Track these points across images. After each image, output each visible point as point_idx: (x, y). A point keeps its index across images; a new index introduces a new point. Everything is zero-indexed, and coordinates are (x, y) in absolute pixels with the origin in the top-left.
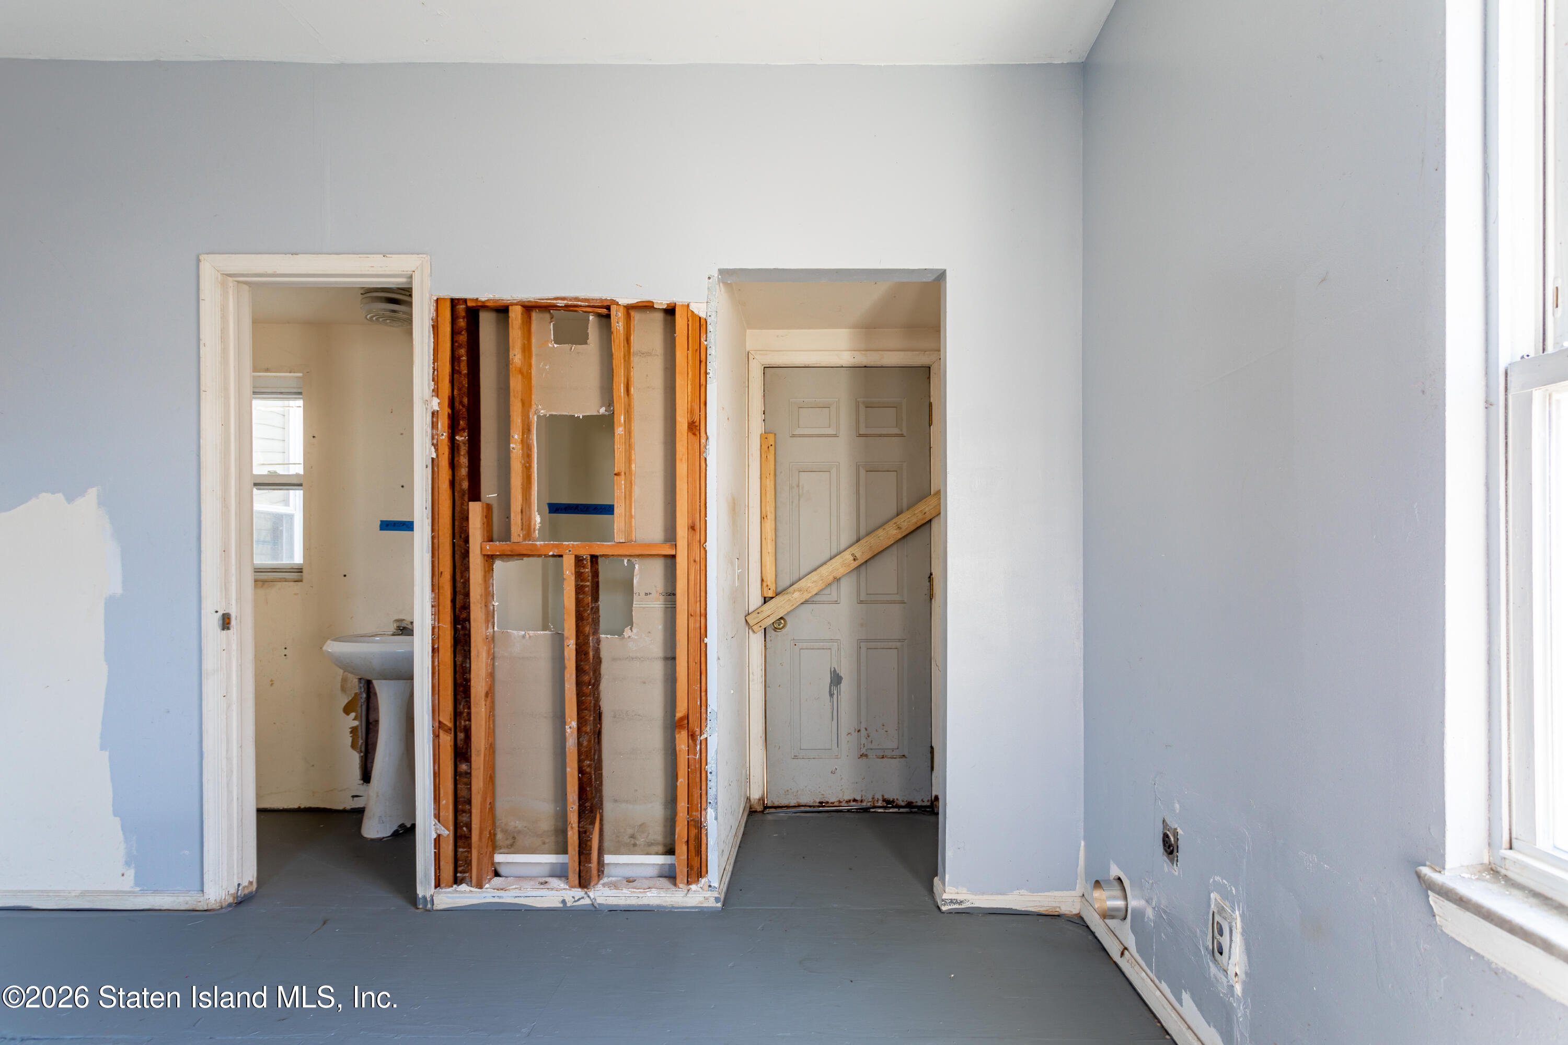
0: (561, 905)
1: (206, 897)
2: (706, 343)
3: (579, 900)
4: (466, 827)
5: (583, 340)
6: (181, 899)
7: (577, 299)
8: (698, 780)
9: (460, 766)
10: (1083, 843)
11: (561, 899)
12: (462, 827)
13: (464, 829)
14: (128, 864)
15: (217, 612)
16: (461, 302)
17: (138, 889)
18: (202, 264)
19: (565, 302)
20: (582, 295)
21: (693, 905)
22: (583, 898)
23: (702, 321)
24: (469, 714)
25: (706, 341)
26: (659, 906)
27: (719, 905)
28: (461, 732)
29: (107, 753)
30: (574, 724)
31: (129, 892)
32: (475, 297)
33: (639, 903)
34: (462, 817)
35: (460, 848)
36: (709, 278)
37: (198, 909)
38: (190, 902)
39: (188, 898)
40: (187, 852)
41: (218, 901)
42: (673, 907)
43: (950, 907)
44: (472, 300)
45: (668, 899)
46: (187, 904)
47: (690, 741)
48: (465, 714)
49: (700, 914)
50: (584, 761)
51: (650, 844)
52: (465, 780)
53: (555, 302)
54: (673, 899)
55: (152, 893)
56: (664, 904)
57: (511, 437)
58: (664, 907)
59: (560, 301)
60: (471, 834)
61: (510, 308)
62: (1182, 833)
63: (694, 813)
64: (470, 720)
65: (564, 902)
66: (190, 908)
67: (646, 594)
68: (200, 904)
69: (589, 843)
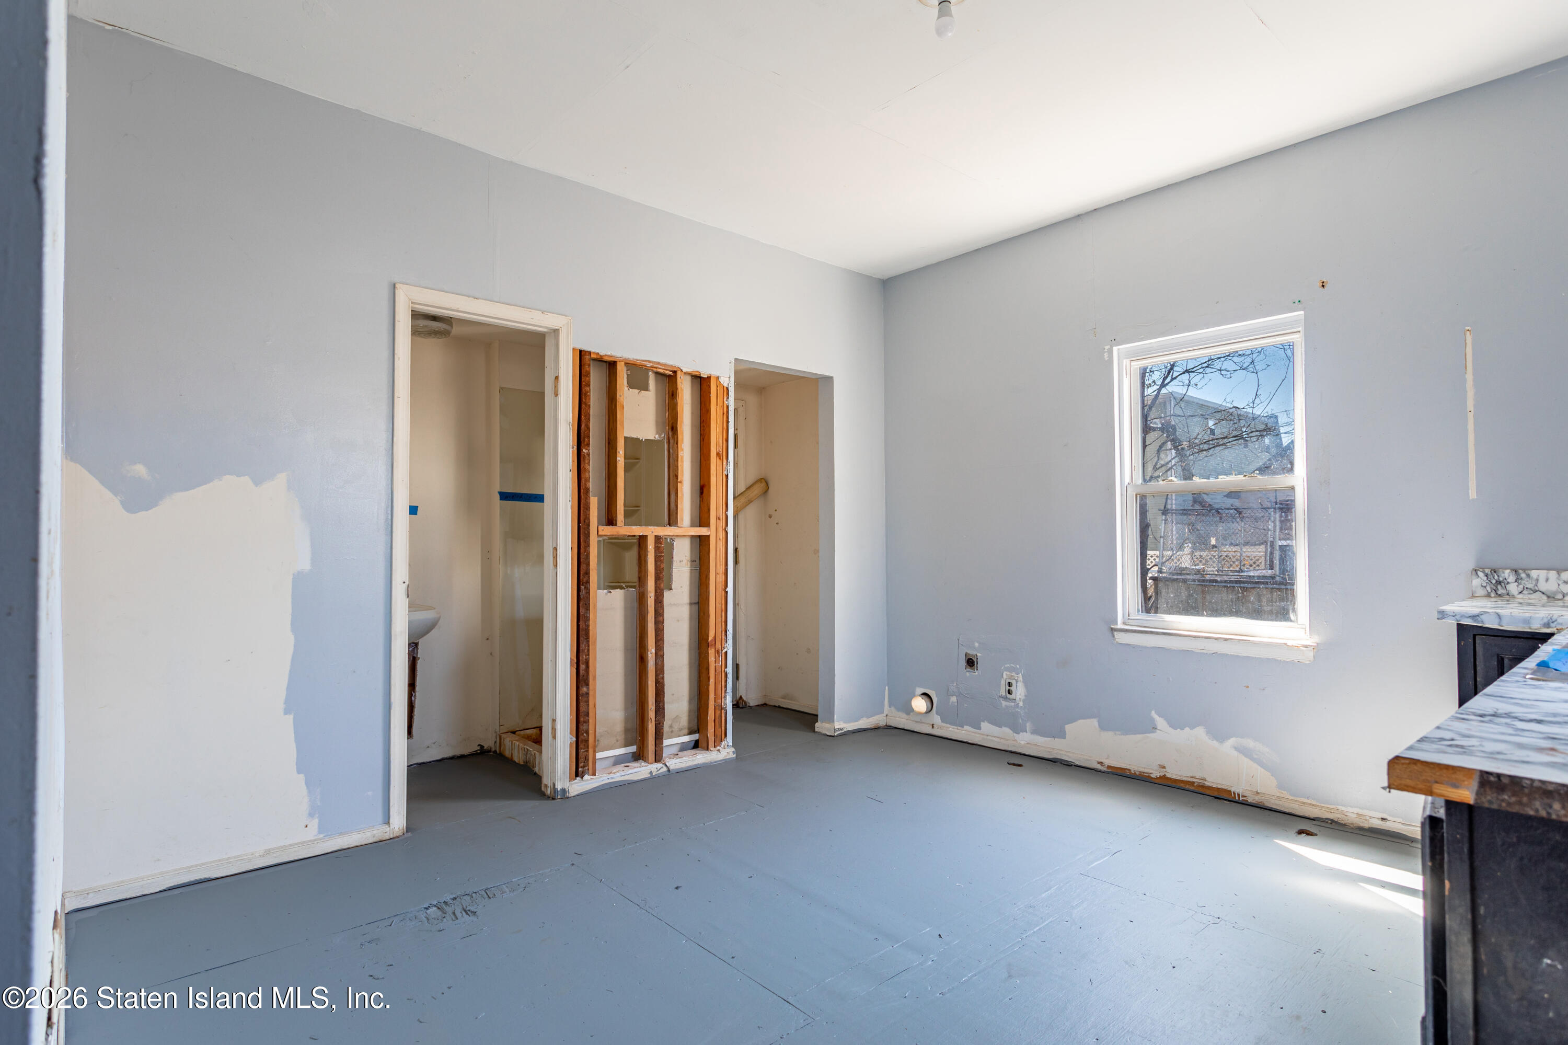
0: (649, 776)
1: (392, 826)
2: (727, 402)
3: (660, 769)
4: (586, 733)
5: (646, 388)
6: (369, 834)
7: (659, 363)
8: (720, 679)
9: (582, 689)
10: (887, 688)
11: (650, 771)
12: (583, 734)
13: (585, 734)
14: (311, 815)
15: (404, 582)
16: (587, 353)
17: (322, 836)
18: (397, 292)
19: (651, 364)
20: (662, 361)
21: (722, 759)
22: (662, 767)
23: (725, 389)
24: (588, 650)
25: (727, 401)
26: (704, 764)
27: (735, 756)
28: (583, 664)
29: (292, 717)
30: (653, 651)
31: (315, 840)
32: (597, 351)
33: (694, 764)
34: (583, 726)
35: (581, 749)
36: (730, 363)
37: (384, 839)
38: (377, 835)
39: (375, 832)
40: (370, 793)
41: (401, 828)
42: (711, 763)
43: (838, 733)
44: (594, 353)
45: (709, 758)
46: (374, 837)
47: (716, 655)
48: (586, 651)
49: (726, 762)
50: (659, 675)
51: (681, 730)
52: (585, 699)
53: (645, 363)
54: (712, 757)
55: (339, 836)
56: (707, 761)
57: (618, 453)
58: (707, 763)
59: (648, 363)
60: (588, 738)
61: (618, 363)
62: (980, 655)
63: (718, 701)
64: (589, 655)
65: (651, 773)
66: (378, 840)
67: (680, 561)
68: (387, 834)
69: (662, 731)
